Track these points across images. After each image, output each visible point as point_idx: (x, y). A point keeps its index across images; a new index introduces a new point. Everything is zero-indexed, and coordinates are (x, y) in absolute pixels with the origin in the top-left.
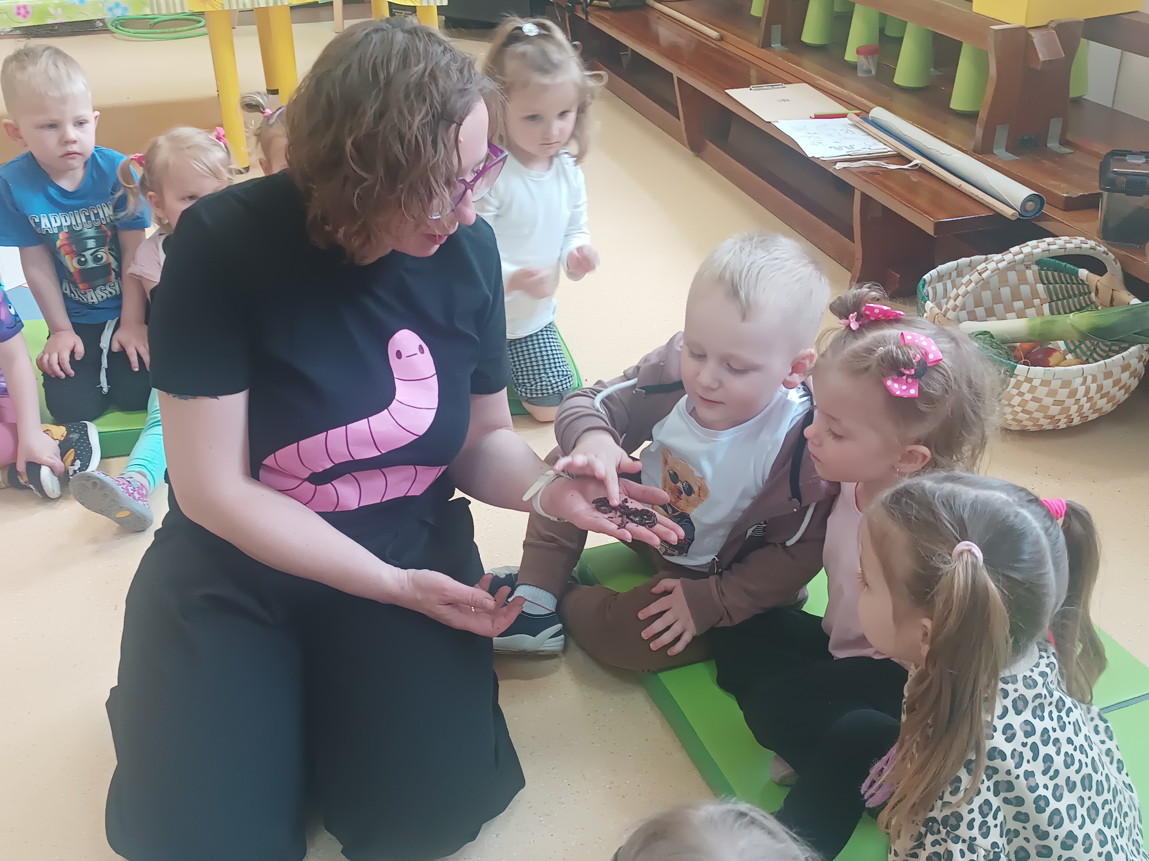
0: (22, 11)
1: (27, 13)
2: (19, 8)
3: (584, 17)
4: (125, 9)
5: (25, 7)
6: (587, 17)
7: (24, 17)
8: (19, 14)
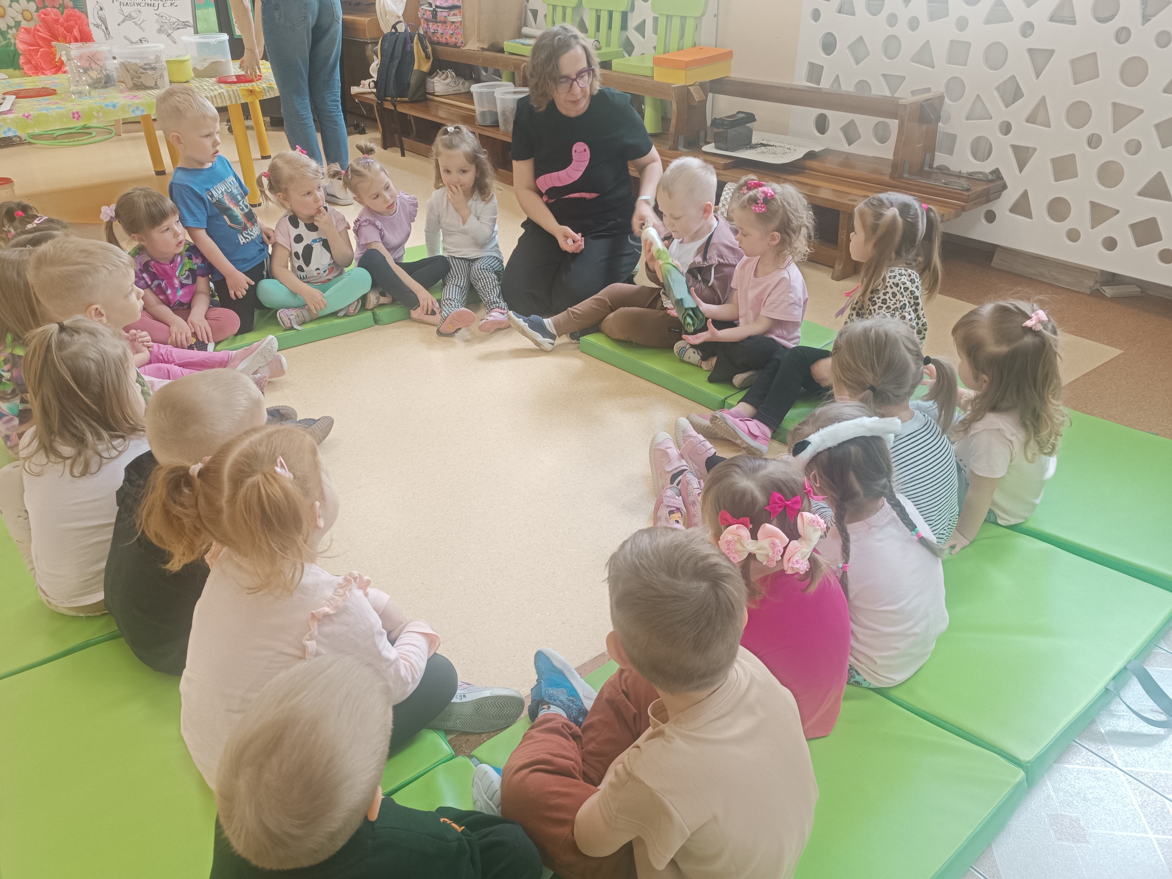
0: (76, 116)
1: (79, 116)
2: (73, 114)
3: (393, 108)
4: (143, 111)
5: (77, 113)
6: (395, 106)
7: (78, 119)
8: (74, 117)
